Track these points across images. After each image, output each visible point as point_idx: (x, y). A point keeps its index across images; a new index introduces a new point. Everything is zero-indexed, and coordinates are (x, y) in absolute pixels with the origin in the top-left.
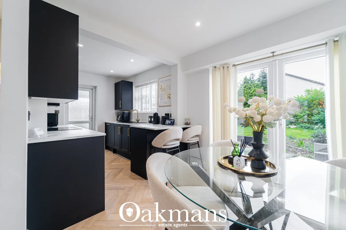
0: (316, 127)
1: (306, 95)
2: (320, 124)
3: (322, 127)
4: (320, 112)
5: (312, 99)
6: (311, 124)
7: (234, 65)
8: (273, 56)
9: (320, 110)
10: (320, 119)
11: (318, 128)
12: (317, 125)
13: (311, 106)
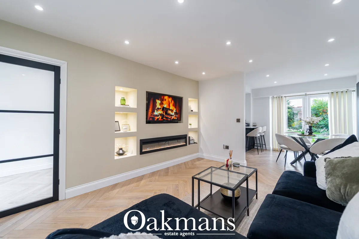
0: (322, 130)
1: (314, 104)
2: (325, 128)
3: (326, 130)
4: (325, 118)
5: (318, 108)
6: (317, 128)
7: (285, 97)
8: (306, 95)
9: (325, 116)
10: (325, 124)
11: (324, 131)
12: (323, 129)
13: (317, 114)
